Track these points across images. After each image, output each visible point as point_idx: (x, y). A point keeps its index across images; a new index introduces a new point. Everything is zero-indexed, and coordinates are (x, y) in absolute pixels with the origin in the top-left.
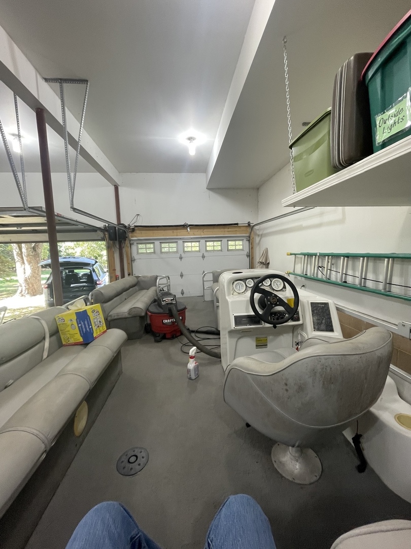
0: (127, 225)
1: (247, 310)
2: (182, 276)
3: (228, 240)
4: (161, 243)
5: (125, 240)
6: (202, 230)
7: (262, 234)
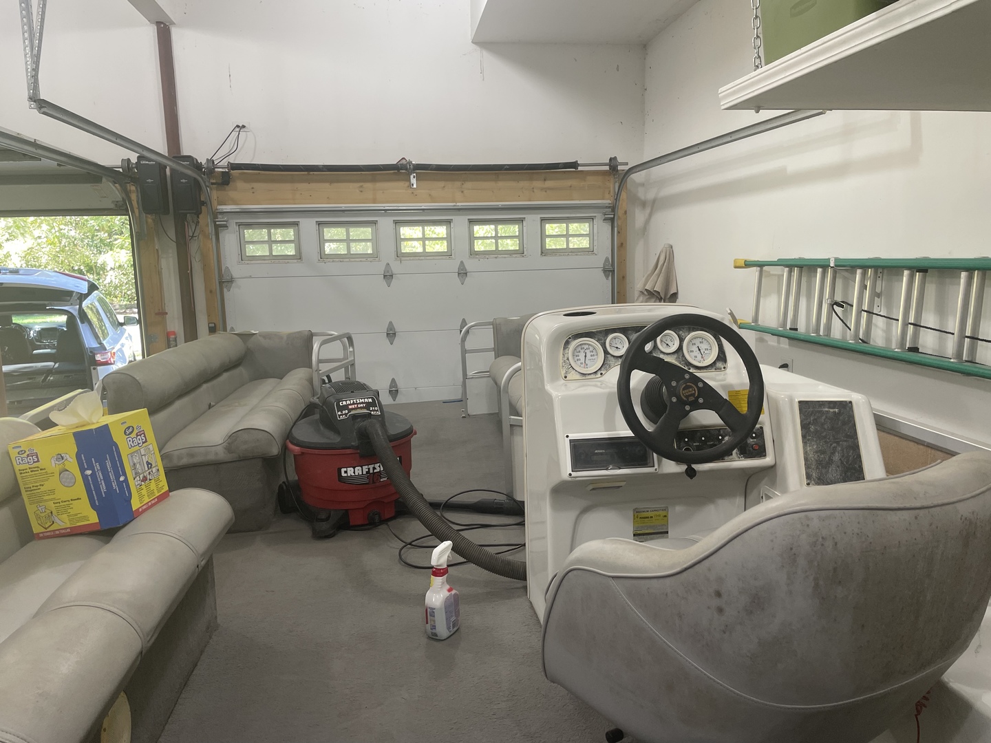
0: (202, 160)
1: (609, 423)
2: (391, 334)
3: (543, 220)
4: (319, 224)
5: (198, 213)
6: (458, 184)
7: (654, 201)
